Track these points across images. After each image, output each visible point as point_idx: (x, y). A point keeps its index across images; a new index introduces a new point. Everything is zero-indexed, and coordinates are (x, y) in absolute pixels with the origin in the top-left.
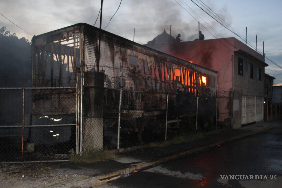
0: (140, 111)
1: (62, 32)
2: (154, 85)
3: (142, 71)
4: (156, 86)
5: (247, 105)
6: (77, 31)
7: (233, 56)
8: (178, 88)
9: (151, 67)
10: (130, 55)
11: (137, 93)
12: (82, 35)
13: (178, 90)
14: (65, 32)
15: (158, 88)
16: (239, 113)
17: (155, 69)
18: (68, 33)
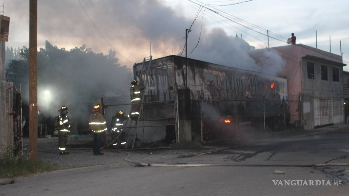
3: (216, 85)
4: (227, 96)
5: (320, 107)
7: (301, 62)
8: (246, 96)
9: (223, 80)
10: (206, 73)
12: (173, 64)
13: (248, 97)
15: (230, 97)
16: (311, 115)
17: (226, 82)
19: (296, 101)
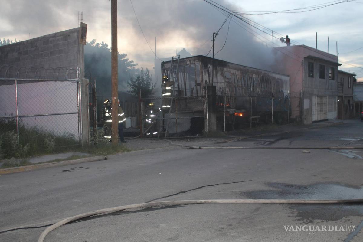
0: (233, 109)
1: (185, 60)
2: (241, 91)
3: (233, 82)
4: (242, 92)
5: (318, 104)
6: (197, 60)
7: (303, 62)
8: (257, 92)
9: (239, 77)
10: (226, 71)
11: (231, 97)
12: (201, 63)
13: (258, 93)
14: (188, 60)
15: (244, 93)
16: (310, 110)
17: (241, 79)
18: (190, 61)
19: (298, 98)
